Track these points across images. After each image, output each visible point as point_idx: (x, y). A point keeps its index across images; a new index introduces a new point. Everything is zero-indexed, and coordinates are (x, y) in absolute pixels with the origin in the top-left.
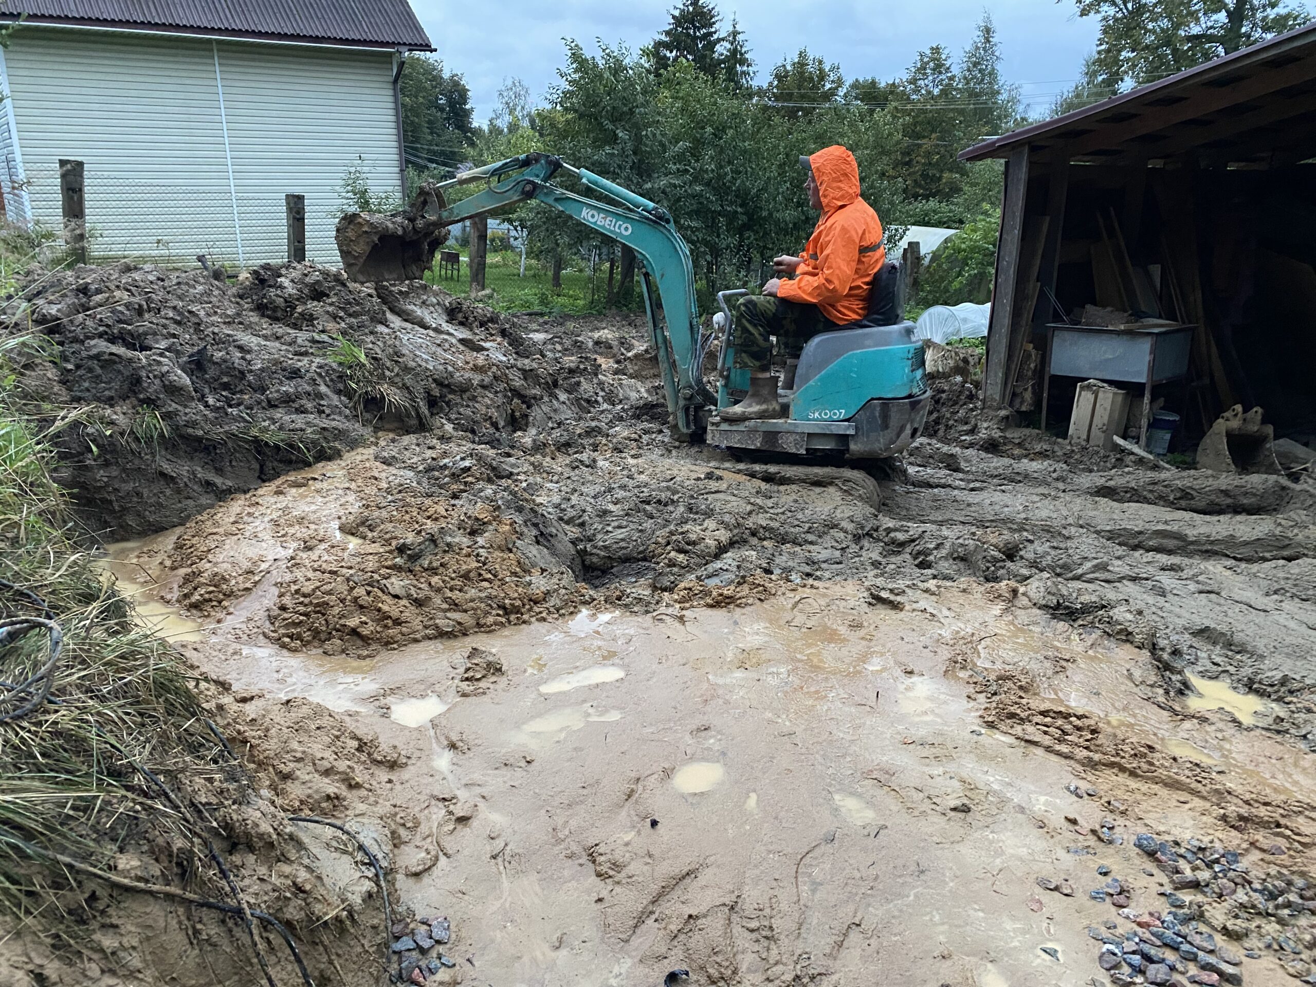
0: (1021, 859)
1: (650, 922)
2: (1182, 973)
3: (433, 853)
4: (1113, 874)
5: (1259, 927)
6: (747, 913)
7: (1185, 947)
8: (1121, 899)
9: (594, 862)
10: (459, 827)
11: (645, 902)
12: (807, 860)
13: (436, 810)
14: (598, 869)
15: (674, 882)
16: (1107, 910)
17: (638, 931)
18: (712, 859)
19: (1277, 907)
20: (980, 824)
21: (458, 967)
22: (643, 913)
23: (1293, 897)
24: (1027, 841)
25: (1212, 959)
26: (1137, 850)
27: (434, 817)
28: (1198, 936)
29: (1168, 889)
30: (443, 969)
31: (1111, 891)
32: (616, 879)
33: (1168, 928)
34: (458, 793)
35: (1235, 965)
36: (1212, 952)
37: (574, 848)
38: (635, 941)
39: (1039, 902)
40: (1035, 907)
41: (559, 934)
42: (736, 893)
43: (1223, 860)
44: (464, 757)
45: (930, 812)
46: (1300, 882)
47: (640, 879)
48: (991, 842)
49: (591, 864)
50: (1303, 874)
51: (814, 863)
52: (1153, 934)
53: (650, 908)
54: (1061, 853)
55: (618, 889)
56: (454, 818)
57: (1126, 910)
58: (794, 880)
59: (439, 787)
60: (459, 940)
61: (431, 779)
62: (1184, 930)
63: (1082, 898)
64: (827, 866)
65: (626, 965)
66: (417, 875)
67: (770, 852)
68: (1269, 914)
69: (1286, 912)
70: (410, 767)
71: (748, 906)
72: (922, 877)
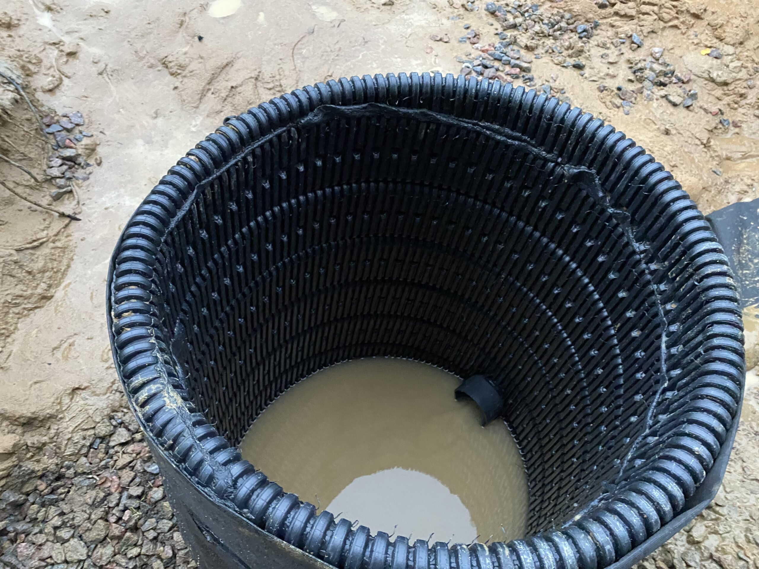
0: (422, 27)
1: (209, 94)
2: (502, 71)
3: (57, 76)
4: (471, 28)
5: (544, 43)
6: (266, 80)
7: (505, 58)
8: (475, 40)
9: (167, 67)
10: (71, 59)
11: (203, 84)
12: (299, 46)
13: (51, 51)
14: (171, 70)
15: (219, 70)
16: (468, 47)
17: (203, 101)
18: (241, 53)
19: (554, 31)
20: (400, 11)
21: (95, 137)
22: (203, 90)
23: (563, 24)
24: (426, 17)
25: (517, 62)
26: (486, 12)
27: (51, 56)
28: (512, 52)
29: (500, 30)
30: (85, 138)
31: (469, 36)
32: (183, 75)
33: (498, 50)
34: (63, 39)
35: (529, 63)
36: (518, 59)
37: (152, 61)
38: (202, 107)
39: (431, 48)
40: (428, 51)
41: (154, 110)
42: (258, 70)
43: (530, 10)
44: (59, 15)
45: (370, 8)
46: (567, 15)
47: (198, 72)
48: (405, 20)
49: (166, 69)
50: (570, 11)
51: (303, 47)
52: (489, 55)
53: (208, 87)
54: (444, 21)
55: (186, 80)
56: (64, 54)
57: (476, 45)
58: (291, 58)
59: (48, 36)
60: (91, 122)
61: (40, 32)
62: (505, 50)
63: (454, 42)
64: (311, 48)
65: (199, 120)
66: (50, 90)
67: (275, 44)
68: (549, 36)
69: (559, 32)
70: (21, 26)
71: (266, 76)
72: (366, 45)
